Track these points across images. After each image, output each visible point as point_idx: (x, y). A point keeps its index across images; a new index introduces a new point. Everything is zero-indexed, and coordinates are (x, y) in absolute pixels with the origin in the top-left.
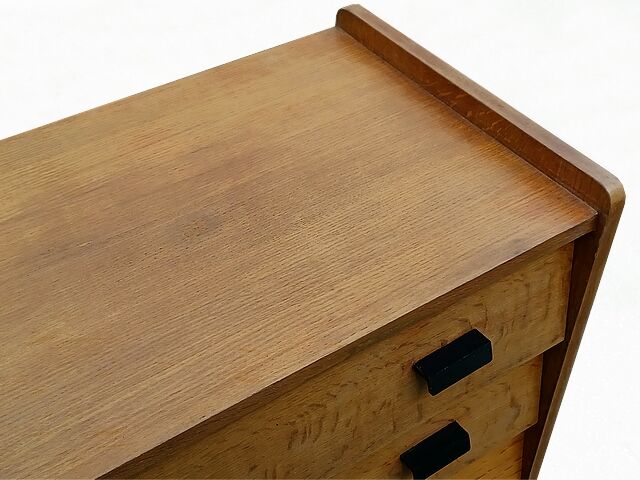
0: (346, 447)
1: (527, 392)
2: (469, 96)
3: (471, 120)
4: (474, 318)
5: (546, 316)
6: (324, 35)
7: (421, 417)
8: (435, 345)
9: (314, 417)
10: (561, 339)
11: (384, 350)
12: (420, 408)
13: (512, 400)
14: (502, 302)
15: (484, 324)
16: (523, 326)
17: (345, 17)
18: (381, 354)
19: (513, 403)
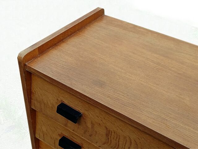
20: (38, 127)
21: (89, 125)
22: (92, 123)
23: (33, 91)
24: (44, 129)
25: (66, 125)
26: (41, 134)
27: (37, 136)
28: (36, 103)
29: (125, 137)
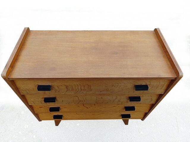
0: (120, 91)
1: (154, 99)
2: (167, 50)
3: (166, 54)
4: (148, 83)
5: (161, 89)
6: (151, 31)
7: (133, 93)
8: (140, 84)
9: (117, 85)
10: (163, 93)
11: (131, 81)
12: (134, 92)
13: (151, 98)
14: (154, 83)
15: (150, 85)
16: (157, 88)
17: (156, 30)
18: (130, 81)
19: (151, 99)
20: (28, 100)
21: (57, 88)
22: (57, 87)
23: (18, 87)
24: (32, 100)
25: (45, 93)
26: (32, 103)
27: (30, 104)
28: (23, 91)
29: (75, 85)
